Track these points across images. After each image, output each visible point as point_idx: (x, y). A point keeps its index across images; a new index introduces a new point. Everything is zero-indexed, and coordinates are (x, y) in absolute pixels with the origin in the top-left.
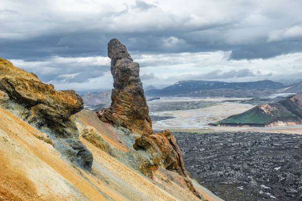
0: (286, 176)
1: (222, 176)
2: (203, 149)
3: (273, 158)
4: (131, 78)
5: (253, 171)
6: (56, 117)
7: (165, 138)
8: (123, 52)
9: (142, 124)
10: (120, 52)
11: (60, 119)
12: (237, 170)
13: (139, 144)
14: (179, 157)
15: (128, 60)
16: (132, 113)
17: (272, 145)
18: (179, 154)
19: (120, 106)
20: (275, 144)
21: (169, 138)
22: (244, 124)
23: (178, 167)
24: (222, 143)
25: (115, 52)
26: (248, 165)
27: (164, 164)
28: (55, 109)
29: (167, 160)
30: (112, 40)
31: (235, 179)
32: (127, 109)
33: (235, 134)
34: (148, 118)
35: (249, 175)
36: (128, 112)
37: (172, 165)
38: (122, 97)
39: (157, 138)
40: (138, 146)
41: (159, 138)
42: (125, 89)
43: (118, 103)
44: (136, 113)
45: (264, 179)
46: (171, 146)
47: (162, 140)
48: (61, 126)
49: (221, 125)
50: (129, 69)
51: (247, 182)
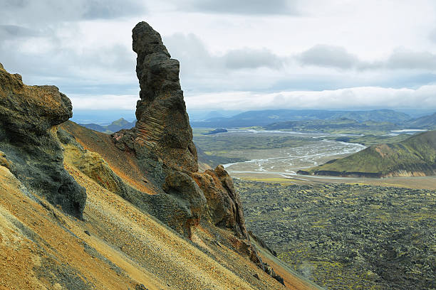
0: (406, 250)
1: (313, 248)
2: (288, 208)
3: (391, 224)
4: (167, 82)
5: (360, 242)
6: (23, 127)
7: (217, 178)
8: (155, 43)
9: (182, 155)
10: (152, 43)
11: (31, 131)
12: (337, 240)
13: (172, 184)
14: (237, 209)
15: (163, 55)
16: (166, 138)
17: (390, 204)
18: (236, 205)
19: (148, 127)
20: (393, 204)
21: (223, 179)
22: (349, 173)
23: (235, 224)
24: (316, 199)
25: (143, 43)
26: (353, 233)
27: (213, 218)
28: (22, 113)
29: (218, 211)
30: (140, 24)
31: (332, 252)
32: (158, 132)
33: (336, 187)
34: (191, 147)
35: (353, 248)
36: (160, 136)
37: (225, 220)
38: (151, 113)
39: (204, 177)
40: (170, 187)
41: (207, 177)
42: (155, 101)
43: (144, 122)
44: (173, 137)
45: (375, 254)
46: (224, 191)
47: (211, 181)
48: (33, 142)
49: (315, 174)
50: (163, 69)
51: (350, 257)
